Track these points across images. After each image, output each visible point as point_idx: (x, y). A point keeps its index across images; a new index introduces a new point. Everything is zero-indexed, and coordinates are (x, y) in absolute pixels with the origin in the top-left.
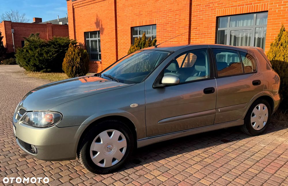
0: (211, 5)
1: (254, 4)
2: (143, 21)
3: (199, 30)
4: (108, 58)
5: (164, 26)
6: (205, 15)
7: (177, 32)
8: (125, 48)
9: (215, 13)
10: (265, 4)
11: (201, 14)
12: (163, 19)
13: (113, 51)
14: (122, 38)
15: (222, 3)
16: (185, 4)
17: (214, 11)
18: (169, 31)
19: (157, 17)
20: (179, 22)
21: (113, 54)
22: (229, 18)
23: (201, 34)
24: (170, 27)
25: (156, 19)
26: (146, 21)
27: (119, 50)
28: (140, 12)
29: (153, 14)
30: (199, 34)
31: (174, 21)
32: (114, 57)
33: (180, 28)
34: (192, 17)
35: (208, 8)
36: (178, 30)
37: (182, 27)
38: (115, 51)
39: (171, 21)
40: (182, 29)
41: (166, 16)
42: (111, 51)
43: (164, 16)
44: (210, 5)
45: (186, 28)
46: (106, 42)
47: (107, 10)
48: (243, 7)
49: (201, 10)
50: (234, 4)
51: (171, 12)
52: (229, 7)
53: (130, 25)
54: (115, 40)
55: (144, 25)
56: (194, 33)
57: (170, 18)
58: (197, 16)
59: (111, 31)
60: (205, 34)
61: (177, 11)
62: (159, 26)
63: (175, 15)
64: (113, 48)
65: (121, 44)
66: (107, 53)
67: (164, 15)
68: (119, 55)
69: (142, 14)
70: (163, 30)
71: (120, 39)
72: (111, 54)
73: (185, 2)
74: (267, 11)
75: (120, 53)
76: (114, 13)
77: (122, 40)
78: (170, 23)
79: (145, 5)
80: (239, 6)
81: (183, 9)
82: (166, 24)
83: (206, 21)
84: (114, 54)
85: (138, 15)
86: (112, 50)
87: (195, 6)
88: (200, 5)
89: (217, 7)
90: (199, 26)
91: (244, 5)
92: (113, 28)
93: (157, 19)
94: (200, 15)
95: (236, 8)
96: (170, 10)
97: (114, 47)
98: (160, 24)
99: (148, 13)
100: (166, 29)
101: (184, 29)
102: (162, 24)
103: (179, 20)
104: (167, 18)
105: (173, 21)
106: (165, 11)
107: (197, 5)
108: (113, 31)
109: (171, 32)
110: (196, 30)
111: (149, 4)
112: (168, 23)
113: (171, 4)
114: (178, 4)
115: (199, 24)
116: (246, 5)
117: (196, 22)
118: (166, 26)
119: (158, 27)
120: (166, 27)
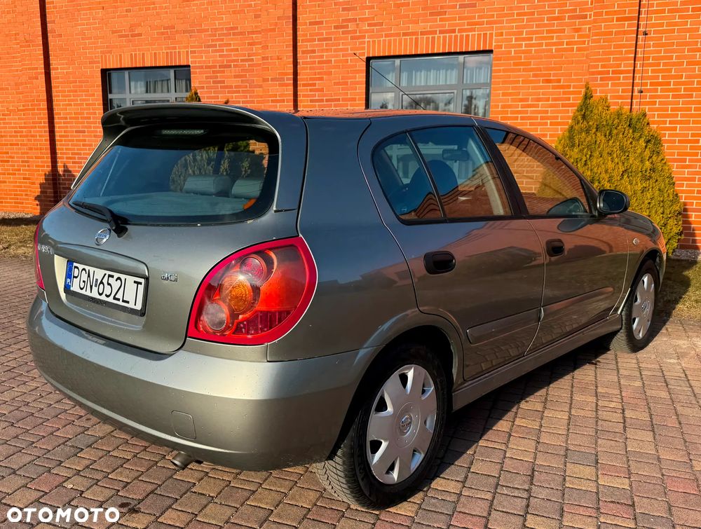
0: (351, 27)
1: (460, 31)
2: (143, 54)
3: (322, 90)
4: (16, 162)
5: (214, 72)
6: (335, 50)
7: (258, 91)
8: (84, 132)
9: (364, 48)
10: (485, 35)
11: (325, 47)
12: (212, 52)
13: (38, 140)
14: (69, 101)
15: (381, 24)
16: (278, 17)
17: (360, 43)
18: (231, 87)
19: (192, 47)
20: (264, 64)
21: (37, 149)
22: (398, 61)
23: (327, 101)
24: (236, 77)
25: (187, 52)
26: (155, 53)
27: (60, 136)
28: (132, 27)
29: (177, 36)
30: (322, 101)
31: (246, 61)
32: (43, 158)
33: (268, 80)
34: (299, 55)
35: (343, 33)
36: (260, 86)
37: (272, 80)
38: (46, 140)
39: (237, 61)
40: (275, 85)
41: (220, 46)
42: (29, 140)
43: (215, 46)
44: (347, 26)
45: (286, 82)
46: (11, 111)
47: (9, 12)
48: (433, 38)
49: (325, 36)
50: (412, 28)
51: (234, 34)
52: (398, 35)
53: (98, 62)
54: (44, 105)
55: (148, 64)
56: (308, 96)
57: (232, 50)
58: (314, 51)
59: (30, 78)
60: (338, 100)
61: (253, 33)
62: (200, 73)
63: (250, 44)
64: (38, 131)
65: (66, 118)
66: (11, 145)
67: (213, 40)
68: (61, 153)
69: (140, 35)
70: (214, 82)
71: (63, 105)
72: (31, 149)
73: (280, 13)
74: (491, 51)
75: (64, 145)
76: (40, 24)
77: (71, 105)
78: (235, 66)
79: (148, 9)
80: (422, 33)
81: (274, 30)
82: (220, 67)
83: (338, 67)
84: (41, 149)
85: (126, 36)
86: (32, 136)
87: (306, 24)
88: (321, 23)
89: (367, 31)
90: (321, 79)
91: (435, 32)
92: (37, 69)
93: (192, 52)
94: (322, 51)
95: (417, 39)
96: (232, 28)
97: (44, 127)
98: (202, 67)
99: (163, 34)
100: (223, 82)
101: (280, 85)
102: (207, 67)
103: (263, 58)
104: (223, 51)
105: (242, 61)
106: (216, 30)
107: (311, 24)
108: (37, 78)
109: (238, 92)
110: (311, 90)
111: (161, 8)
112: (230, 66)
113: (234, 12)
114: (257, 16)
115: (319, 73)
116: (441, 32)
117: (311, 69)
118: (223, 72)
119: (195, 73)
120: (221, 77)
